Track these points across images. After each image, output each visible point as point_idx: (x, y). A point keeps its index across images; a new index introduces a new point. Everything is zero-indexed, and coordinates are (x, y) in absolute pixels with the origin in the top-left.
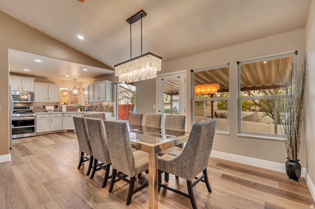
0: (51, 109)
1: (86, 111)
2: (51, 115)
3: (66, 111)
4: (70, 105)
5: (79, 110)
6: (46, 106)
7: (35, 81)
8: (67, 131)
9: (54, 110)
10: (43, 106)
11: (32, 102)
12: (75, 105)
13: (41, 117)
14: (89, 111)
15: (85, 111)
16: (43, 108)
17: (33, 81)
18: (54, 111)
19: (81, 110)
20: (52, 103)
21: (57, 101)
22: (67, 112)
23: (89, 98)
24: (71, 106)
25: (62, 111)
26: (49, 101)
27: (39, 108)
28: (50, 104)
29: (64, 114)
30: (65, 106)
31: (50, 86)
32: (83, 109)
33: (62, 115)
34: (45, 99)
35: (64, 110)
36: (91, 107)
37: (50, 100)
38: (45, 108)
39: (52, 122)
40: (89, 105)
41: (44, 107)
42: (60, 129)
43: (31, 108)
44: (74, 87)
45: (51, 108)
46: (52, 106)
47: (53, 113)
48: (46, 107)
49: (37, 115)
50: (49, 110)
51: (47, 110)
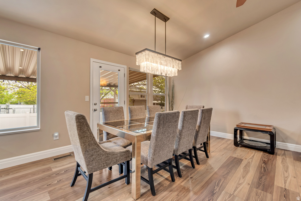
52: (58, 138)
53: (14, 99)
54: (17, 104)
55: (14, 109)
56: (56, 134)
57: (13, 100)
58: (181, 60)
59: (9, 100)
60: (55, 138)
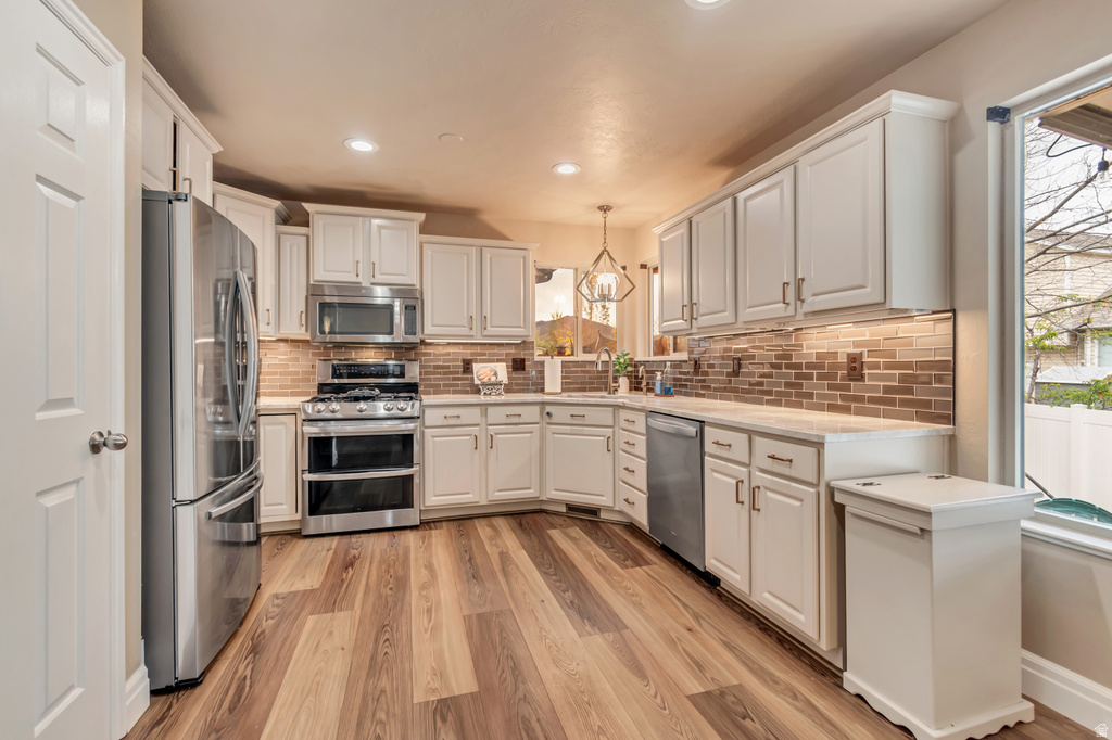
0: (493, 379)
1: (666, 392)
2: (490, 409)
3: (564, 390)
4: (581, 357)
5: (624, 382)
6: (476, 362)
7: (424, 230)
8: (563, 509)
9: (506, 381)
10: (464, 361)
11: (411, 339)
12: (605, 357)
13: (446, 423)
14: (680, 393)
15: (658, 389)
16: (464, 372)
17: (416, 227)
18: (508, 389)
19: (635, 386)
20: (502, 344)
21: (520, 331)
22: (564, 398)
23: (692, 304)
24: (584, 363)
25: (542, 390)
26: (486, 333)
27: (443, 369)
28: (489, 350)
29: (549, 409)
30: (559, 360)
31: (487, 254)
32: (644, 383)
33: (541, 414)
34: (465, 322)
35: (553, 380)
36: (697, 365)
37: (491, 330)
38: (472, 372)
39: (493, 453)
40: (684, 356)
41: (467, 366)
42: (532, 493)
43: (413, 373)
44: (602, 254)
45: (496, 374)
46: (499, 361)
47: (504, 398)
48: (476, 367)
49: (427, 412)
50: (484, 384)
51: (477, 382)
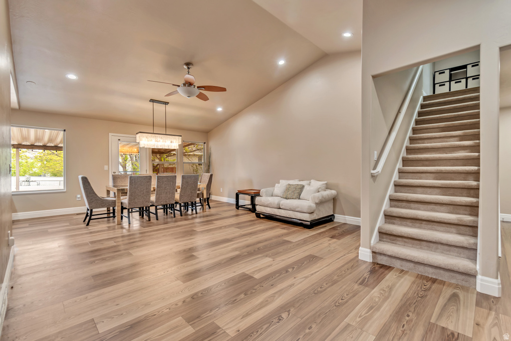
52: (80, 199)
53: (36, 169)
54: (41, 176)
55: (38, 182)
56: (79, 196)
57: (34, 170)
58: (181, 136)
59: (29, 170)
60: (78, 199)
